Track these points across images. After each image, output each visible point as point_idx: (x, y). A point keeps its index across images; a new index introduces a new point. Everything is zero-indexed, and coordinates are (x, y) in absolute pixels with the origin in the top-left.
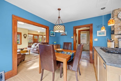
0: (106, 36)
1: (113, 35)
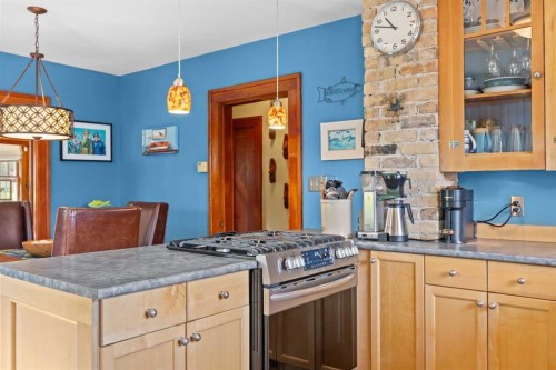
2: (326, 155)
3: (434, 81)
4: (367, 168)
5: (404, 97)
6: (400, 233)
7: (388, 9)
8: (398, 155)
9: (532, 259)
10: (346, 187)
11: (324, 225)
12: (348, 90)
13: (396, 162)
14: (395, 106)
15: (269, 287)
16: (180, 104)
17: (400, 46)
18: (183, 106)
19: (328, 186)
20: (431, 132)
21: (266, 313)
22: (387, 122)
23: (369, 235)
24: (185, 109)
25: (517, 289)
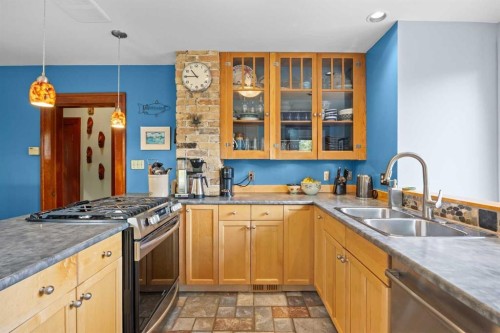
0: (169, 149)
2: (144, 146)
3: (218, 111)
4: (178, 156)
5: (201, 117)
6: (200, 193)
7: (193, 65)
8: (197, 149)
9: (272, 202)
10: (165, 167)
11: (150, 190)
12: (160, 108)
13: (196, 153)
14: (196, 121)
15: (139, 240)
16: (45, 98)
17: (200, 88)
18: (48, 99)
19: (153, 167)
20: (216, 138)
21: (137, 258)
22: (191, 130)
23: (182, 195)
24: (50, 103)
25: (265, 217)
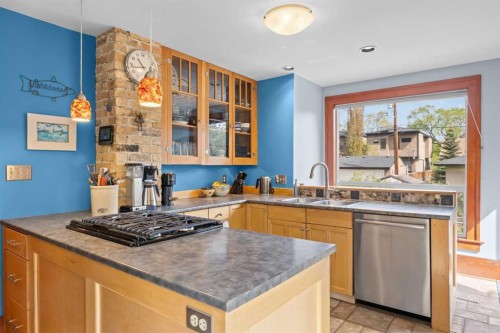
0: (75, 149)
1: (108, 149)
2: (33, 144)
7: (139, 53)
8: (139, 153)
13: (138, 157)
14: (139, 119)
20: (159, 141)
